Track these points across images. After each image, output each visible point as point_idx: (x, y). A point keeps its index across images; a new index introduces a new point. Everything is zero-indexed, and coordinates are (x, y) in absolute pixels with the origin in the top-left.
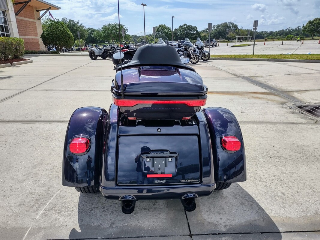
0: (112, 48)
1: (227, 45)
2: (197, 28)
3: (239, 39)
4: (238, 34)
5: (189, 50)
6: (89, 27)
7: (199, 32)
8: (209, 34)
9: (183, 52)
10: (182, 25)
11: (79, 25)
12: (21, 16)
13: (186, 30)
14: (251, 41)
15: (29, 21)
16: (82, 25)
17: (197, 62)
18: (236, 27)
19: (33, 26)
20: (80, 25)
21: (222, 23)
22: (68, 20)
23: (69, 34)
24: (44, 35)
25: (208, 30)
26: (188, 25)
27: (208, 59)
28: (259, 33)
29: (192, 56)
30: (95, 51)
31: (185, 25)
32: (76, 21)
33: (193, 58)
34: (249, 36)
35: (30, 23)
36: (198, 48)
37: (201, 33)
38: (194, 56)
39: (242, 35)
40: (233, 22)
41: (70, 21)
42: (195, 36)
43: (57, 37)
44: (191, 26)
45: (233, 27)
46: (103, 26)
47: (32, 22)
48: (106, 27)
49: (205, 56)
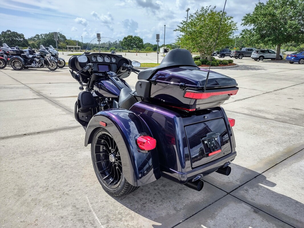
1: (63, 54)
2: (23, 35)
3: (70, 48)
4: (68, 44)
5: (45, 57)
7: (26, 40)
8: (37, 42)
10: (5, 31)
13: (11, 37)
14: (82, 51)
17: (56, 69)
18: (64, 37)
21: (50, 33)
25: (35, 39)
26: (12, 32)
27: (64, 66)
28: (84, 44)
29: (50, 62)
31: (8, 31)
33: (51, 64)
34: (77, 46)
36: (53, 56)
37: (29, 41)
38: (52, 63)
39: (72, 45)
40: (61, 33)
42: (23, 44)
44: (16, 33)
45: (61, 37)
49: (60, 63)
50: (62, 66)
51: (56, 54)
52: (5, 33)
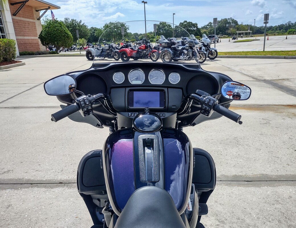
0: (110, 47)
1: (229, 41)
2: (197, 24)
3: (240, 34)
4: (238, 29)
5: (194, 48)
6: (92, 27)
7: (199, 28)
8: (209, 30)
9: (187, 50)
10: (182, 22)
11: (81, 24)
12: (20, 17)
13: (187, 27)
14: (252, 36)
15: (28, 22)
16: (84, 24)
17: (204, 61)
18: (236, 22)
19: (32, 26)
20: (83, 25)
21: (222, 19)
22: (70, 20)
23: (67, 34)
24: (42, 36)
25: (207, 27)
26: (188, 22)
27: (216, 57)
28: (258, 28)
29: (198, 54)
30: (92, 51)
31: (185, 21)
32: (78, 20)
34: (249, 31)
35: (29, 24)
36: (205, 46)
37: (202, 29)
38: (200, 55)
39: (242, 31)
40: (233, 18)
41: (73, 20)
42: (196, 33)
43: (55, 37)
44: (191, 23)
45: (232, 23)
46: (104, 25)
47: (31, 22)
48: (107, 25)
49: (211, 53)
50: (214, 57)
51: (208, 44)
52: (183, 23)
